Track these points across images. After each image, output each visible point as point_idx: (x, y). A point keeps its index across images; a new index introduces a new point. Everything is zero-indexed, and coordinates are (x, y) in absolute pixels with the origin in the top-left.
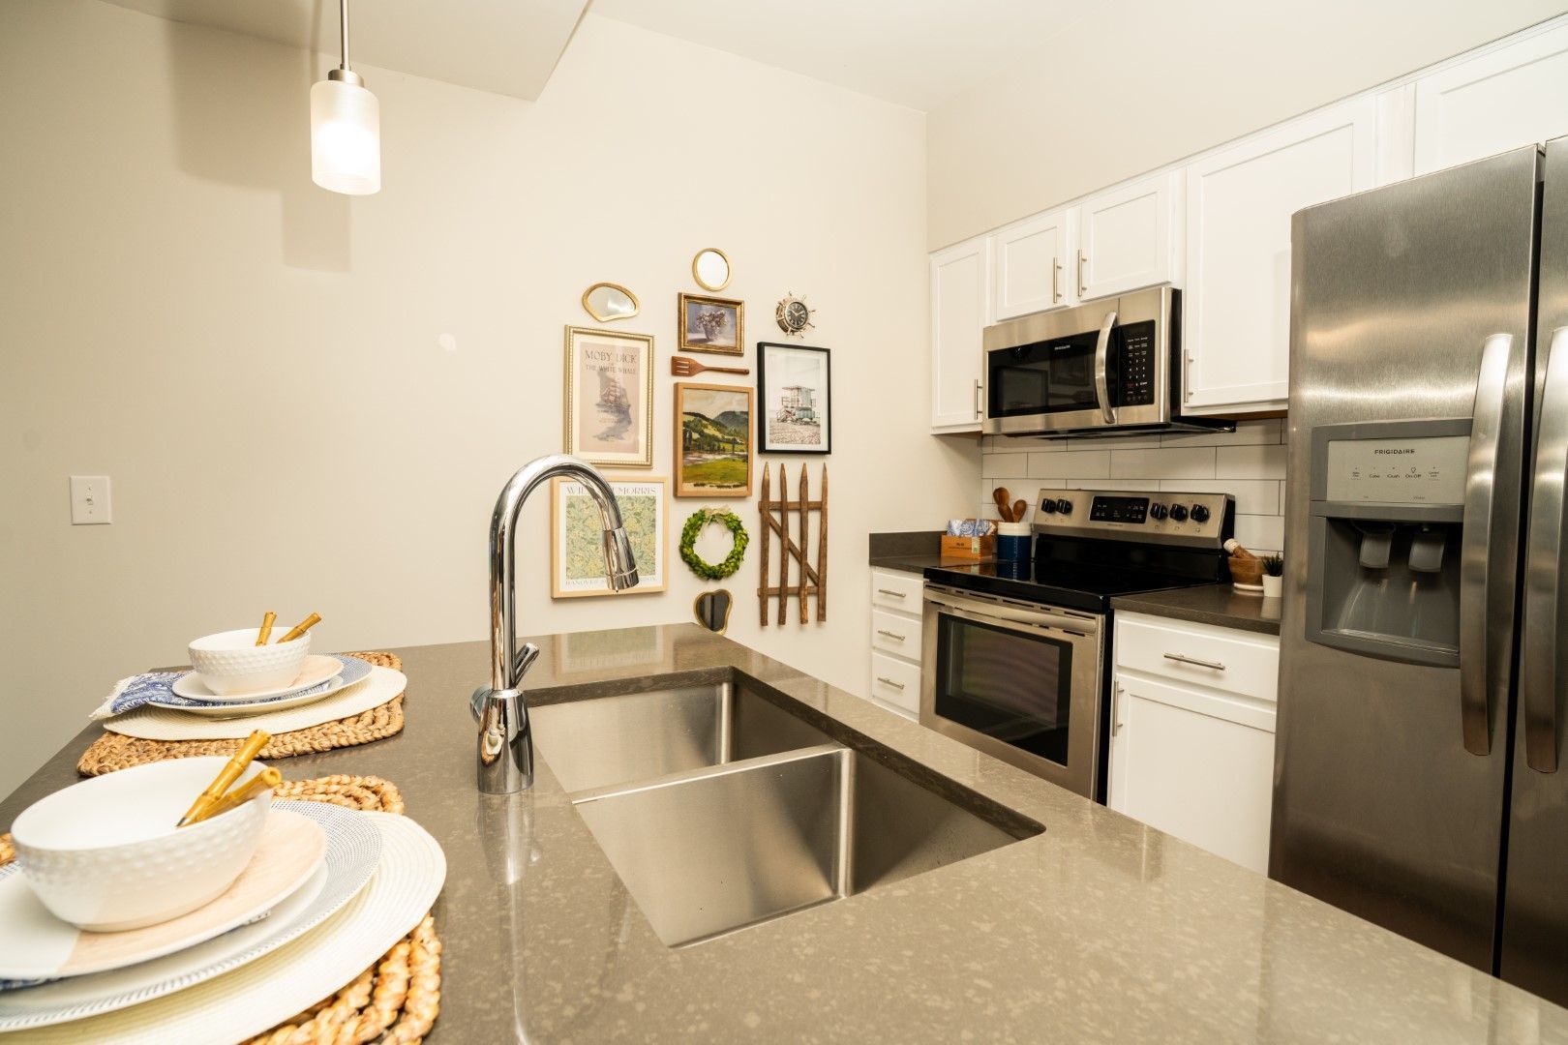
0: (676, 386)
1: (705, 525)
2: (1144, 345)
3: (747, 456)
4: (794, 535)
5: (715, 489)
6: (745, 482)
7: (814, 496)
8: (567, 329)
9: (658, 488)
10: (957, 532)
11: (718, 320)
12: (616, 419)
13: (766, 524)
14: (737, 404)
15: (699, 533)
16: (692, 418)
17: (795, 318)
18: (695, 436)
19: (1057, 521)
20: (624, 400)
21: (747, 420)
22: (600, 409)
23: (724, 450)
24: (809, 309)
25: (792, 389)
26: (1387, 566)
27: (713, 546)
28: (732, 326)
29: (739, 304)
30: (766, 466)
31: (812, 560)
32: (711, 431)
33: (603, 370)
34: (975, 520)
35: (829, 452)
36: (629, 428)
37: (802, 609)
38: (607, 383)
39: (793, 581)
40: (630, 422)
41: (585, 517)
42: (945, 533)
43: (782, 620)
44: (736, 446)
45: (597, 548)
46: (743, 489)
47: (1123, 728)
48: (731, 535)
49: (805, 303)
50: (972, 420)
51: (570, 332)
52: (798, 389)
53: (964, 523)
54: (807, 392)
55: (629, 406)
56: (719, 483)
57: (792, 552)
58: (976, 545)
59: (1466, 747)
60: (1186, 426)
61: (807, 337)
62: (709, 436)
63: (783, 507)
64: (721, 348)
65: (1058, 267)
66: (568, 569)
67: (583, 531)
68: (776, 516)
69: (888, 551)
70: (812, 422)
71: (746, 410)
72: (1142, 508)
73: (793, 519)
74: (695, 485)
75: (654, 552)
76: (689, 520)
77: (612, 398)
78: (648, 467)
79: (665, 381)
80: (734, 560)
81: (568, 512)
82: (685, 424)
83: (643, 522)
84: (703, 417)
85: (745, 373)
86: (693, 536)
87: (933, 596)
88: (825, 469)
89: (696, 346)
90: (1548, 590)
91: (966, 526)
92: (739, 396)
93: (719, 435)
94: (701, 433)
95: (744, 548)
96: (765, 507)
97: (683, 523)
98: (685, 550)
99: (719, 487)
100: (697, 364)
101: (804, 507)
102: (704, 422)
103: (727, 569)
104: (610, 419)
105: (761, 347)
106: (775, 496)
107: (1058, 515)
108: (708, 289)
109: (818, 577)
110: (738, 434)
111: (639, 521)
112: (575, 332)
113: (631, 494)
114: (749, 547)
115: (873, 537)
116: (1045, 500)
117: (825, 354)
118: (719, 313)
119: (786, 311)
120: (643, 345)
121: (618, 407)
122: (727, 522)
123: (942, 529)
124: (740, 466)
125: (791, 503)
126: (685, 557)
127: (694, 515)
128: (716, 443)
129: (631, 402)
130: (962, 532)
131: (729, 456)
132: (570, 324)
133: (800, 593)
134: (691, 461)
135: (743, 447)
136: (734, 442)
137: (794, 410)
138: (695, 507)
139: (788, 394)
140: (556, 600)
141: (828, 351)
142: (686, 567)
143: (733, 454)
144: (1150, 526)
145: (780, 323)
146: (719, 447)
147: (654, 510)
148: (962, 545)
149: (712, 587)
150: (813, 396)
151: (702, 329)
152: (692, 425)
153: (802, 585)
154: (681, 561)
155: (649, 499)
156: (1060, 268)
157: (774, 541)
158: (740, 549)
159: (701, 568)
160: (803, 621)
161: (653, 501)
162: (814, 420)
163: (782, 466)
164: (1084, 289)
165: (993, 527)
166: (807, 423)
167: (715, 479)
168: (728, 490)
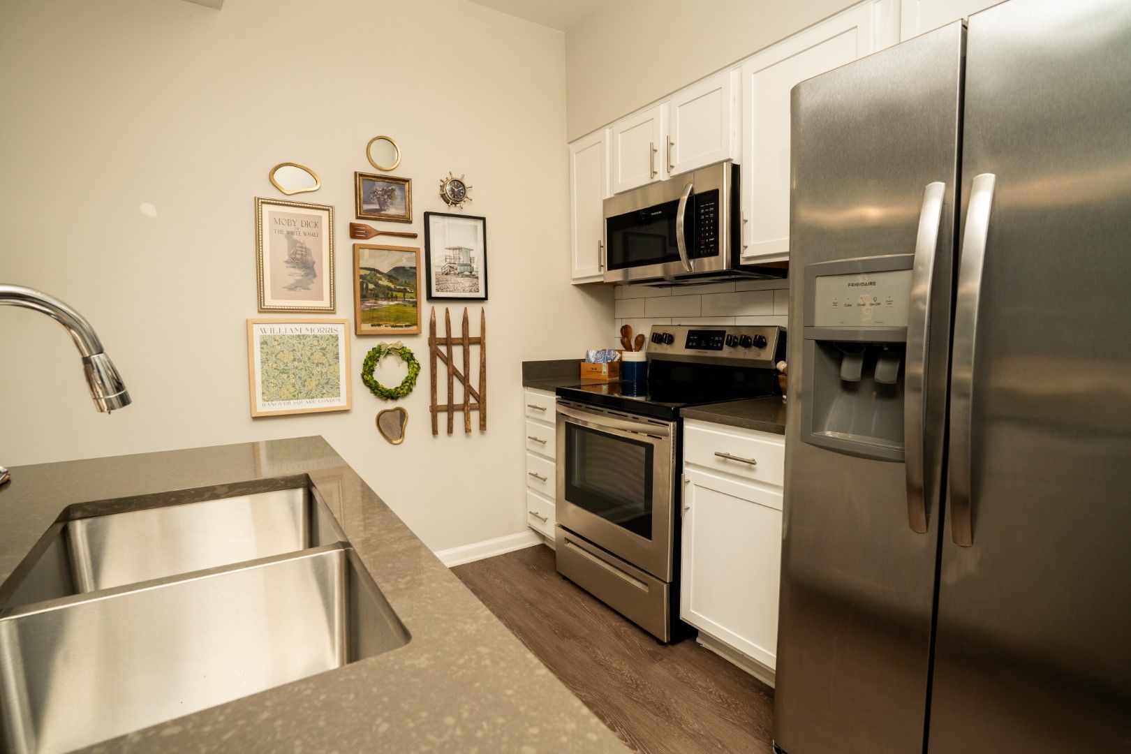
0: (354, 245)
1: (382, 357)
2: (711, 209)
3: (416, 302)
4: (458, 363)
5: (390, 328)
6: (415, 322)
7: (474, 332)
8: (257, 200)
9: (341, 328)
10: (593, 360)
11: (390, 194)
12: (303, 273)
13: (434, 354)
14: (406, 261)
15: (378, 364)
16: (368, 272)
17: (456, 192)
18: (371, 286)
19: (663, 350)
20: (309, 258)
21: (415, 274)
22: (289, 265)
23: (396, 297)
24: (467, 185)
25: (454, 249)
26: (860, 380)
27: (391, 373)
28: (402, 199)
29: (407, 181)
30: (433, 309)
31: (474, 382)
32: (384, 282)
33: (290, 234)
34: (605, 350)
35: (486, 298)
36: (314, 280)
37: (467, 420)
38: (293, 243)
39: (459, 399)
40: (315, 276)
41: (277, 351)
42: (584, 360)
43: (450, 430)
44: (407, 294)
45: (288, 377)
46: (414, 328)
47: (689, 511)
48: (405, 364)
49: (464, 182)
50: (596, 273)
51: (260, 202)
52: (460, 249)
53: (598, 352)
54: (467, 252)
55: (314, 263)
56: (392, 324)
57: (457, 376)
58: (605, 369)
59: (910, 527)
60: (746, 274)
61: (466, 208)
62: (383, 286)
63: (449, 342)
64: (392, 216)
65: (654, 150)
66: (263, 393)
67: (276, 363)
68: (443, 349)
69: (535, 374)
70: (472, 275)
71: (414, 265)
72: (721, 339)
73: (457, 351)
74: (372, 326)
75: (338, 379)
76: (369, 352)
77: (298, 256)
78: (332, 311)
79: (345, 243)
80: (407, 384)
81: (262, 348)
82: (361, 277)
83: (328, 355)
84: (378, 272)
85: (414, 236)
86: (372, 366)
87: (563, 410)
88: (483, 312)
89: (371, 215)
90: (966, 395)
91: (599, 356)
92: (407, 255)
93: (392, 286)
94: (376, 284)
95: (416, 375)
96: (433, 342)
97: (364, 355)
98: (365, 376)
99: (393, 326)
100: (373, 229)
101: (466, 342)
102: (379, 275)
103: (401, 392)
104: (296, 274)
105: (427, 215)
106: (441, 333)
107: (664, 345)
108: (380, 169)
109: (479, 396)
110: (408, 285)
111: (324, 355)
112: (262, 203)
113: (316, 333)
114: (421, 374)
115: (524, 364)
116: (654, 334)
117: (480, 223)
118: (390, 188)
119: (448, 188)
120: (325, 214)
121: (303, 263)
122: (401, 354)
123: (583, 357)
124: (410, 309)
125: (455, 339)
126: (366, 382)
127: (373, 349)
128: (390, 293)
129: (315, 260)
130: (596, 359)
131: (401, 303)
132: (258, 196)
133: (465, 408)
134: (368, 307)
135: (412, 295)
136: (404, 291)
137: (456, 266)
138: (375, 343)
139: (451, 253)
140: (256, 419)
141: (484, 219)
142: (368, 390)
143: (404, 300)
144: (726, 352)
145: (443, 196)
146: (392, 295)
147: (337, 345)
148: (595, 369)
149: (391, 405)
150: (472, 254)
151: (376, 200)
152: (368, 278)
153: (466, 401)
154: (363, 385)
155: (332, 337)
156: (656, 151)
157: (442, 369)
158: (413, 375)
159: (380, 390)
160: (468, 430)
161: (337, 338)
162: (473, 273)
163: (447, 309)
164: (672, 167)
165: (619, 355)
166: (467, 276)
167: (389, 321)
168: (400, 329)
